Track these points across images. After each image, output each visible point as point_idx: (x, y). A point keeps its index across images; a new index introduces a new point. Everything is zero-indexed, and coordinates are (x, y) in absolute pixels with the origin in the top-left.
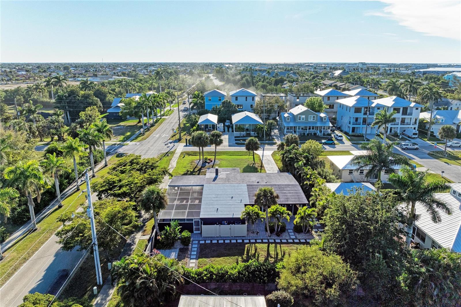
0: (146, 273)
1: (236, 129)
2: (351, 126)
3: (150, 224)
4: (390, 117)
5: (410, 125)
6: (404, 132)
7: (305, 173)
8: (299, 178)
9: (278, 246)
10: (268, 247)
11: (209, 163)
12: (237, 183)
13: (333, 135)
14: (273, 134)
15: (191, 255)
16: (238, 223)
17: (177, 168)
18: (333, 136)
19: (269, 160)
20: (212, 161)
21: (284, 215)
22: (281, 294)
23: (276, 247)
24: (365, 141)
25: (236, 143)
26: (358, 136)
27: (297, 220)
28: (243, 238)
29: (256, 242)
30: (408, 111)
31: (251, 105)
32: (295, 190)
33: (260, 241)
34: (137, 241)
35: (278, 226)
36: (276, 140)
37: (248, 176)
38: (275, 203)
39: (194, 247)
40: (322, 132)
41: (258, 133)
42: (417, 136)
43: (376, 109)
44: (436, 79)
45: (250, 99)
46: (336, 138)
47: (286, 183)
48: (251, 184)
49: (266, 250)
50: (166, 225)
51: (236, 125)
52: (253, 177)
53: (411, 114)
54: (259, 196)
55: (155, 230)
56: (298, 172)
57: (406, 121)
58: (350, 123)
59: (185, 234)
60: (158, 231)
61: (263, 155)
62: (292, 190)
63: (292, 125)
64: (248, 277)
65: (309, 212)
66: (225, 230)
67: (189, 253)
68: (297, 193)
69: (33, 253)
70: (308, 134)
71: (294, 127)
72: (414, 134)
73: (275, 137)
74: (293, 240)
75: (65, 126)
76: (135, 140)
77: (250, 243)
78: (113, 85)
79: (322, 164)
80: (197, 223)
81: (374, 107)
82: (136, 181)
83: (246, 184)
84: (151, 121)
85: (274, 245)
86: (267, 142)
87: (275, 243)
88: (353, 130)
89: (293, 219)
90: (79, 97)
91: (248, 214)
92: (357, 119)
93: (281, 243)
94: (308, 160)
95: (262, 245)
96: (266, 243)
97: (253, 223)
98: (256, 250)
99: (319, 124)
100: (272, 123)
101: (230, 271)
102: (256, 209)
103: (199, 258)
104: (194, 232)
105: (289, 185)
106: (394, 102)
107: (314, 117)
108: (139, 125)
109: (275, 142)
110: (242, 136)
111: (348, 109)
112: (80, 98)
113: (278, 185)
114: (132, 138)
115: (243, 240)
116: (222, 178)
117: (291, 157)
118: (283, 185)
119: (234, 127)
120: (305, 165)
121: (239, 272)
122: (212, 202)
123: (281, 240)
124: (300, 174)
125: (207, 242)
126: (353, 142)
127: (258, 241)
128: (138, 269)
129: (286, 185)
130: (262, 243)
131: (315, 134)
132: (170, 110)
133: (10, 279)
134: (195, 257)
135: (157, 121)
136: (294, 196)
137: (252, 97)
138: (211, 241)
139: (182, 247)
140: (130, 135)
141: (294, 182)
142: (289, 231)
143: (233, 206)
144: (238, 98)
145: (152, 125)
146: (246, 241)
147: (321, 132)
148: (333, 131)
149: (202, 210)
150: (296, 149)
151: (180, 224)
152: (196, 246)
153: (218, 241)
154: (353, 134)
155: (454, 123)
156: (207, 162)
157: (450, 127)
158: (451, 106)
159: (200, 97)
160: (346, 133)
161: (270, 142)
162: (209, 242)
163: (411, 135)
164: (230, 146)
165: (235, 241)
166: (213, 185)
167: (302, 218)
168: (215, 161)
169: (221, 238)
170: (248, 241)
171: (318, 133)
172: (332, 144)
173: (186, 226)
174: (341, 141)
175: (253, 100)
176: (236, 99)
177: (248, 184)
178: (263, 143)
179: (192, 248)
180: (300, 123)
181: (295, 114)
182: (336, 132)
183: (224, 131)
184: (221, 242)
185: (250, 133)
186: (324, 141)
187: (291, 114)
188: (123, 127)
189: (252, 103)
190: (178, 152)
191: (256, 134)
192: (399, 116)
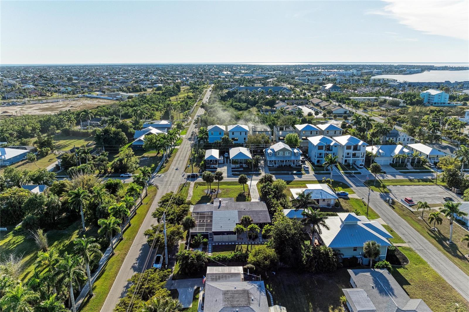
0: (192, 258)
1: (232, 162)
2: (317, 159)
3: (185, 235)
4: (334, 160)
5: (359, 157)
6: (354, 163)
7: (272, 203)
8: (269, 206)
9: (253, 245)
10: (248, 246)
11: (214, 192)
12: (232, 210)
13: (303, 166)
14: (259, 164)
15: (208, 251)
16: (232, 234)
17: (193, 197)
19: (254, 189)
20: (216, 191)
21: (257, 230)
22: (250, 265)
23: (252, 246)
24: (324, 171)
25: (233, 174)
26: (320, 166)
27: (263, 232)
28: (235, 242)
29: (242, 244)
30: (358, 148)
31: (245, 139)
32: (266, 214)
33: (244, 243)
34: (179, 244)
35: (254, 235)
36: (261, 171)
37: (239, 205)
38: (251, 224)
39: (210, 247)
41: (248, 166)
42: (363, 167)
43: (334, 147)
44: (413, 97)
45: (243, 134)
46: (304, 169)
47: (261, 210)
48: (240, 210)
49: (246, 248)
50: (195, 235)
51: (233, 160)
52: (242, 205)
53: (359, 150)
54: (242, 220)
55: (189, 238)
56: (269, 201)
57: (357, 155)
58: (315, 157)
59: (205, 240)
60: (191, 239)
61: (251, 185)
62: (263, 214)
63: (273, 159)
64: (236, 259)
65: (269, 228)
66: (226, 237)
67: (208, 250)
68: (266, 216)
70: (285, 166)
71: (275, 161)
72: (361, 165)
73: (260, 168)
74: (261, 242)
75: (109, 163)
76: (160, 172)
77: (238, 244)
78: (125, 108)
79: (284, 196)
80: (211, 234)
81: (332, 146)
82: (176, 211)
83: (237, 211)
84: (168, 151)
85: (251, 245)
86: (255, 172)
87: (252, 244)
88: (318, 161)
89: (261, 231)
90: (112, 134)
91: (237, 229)
92: (320, 154)
93: (255, 244)
94: (275, 194)
95: (245, 245)
96: (247, 244)
97: (240, 234)
98: (241, 248)
99: (293, 158)
100: (259, 158)
101: (228, 257)
102: (241, 226)
103: (213, 252)
104: (209, 239)
105: (262, 211)
106: (347, 141)
107: (289, 153)
108: (159, 156)
109: (260, 172)
110: (237, 167)
111: (314, 147)
113: (256, 211)
114: (157, 169)
115: (235, 243)
116: (224, 206)
117: (266, 191)
118: (259, 211)
119: (231, 161)
120: (273, 197)
121: (232, 257)
122: (218, 222)
123: (255, 242)
124: (270, 203)
125: (216, 244)
126: (315, 172)
127: (243, 243)
128: (188, 256)
129: (260, 211)
130: (245, 244)
131: (290, 165)
132: (180, 138)
134: (211, 252)
135: (171, 152)
136: (263, 218)
137: (245, 132)
138: (218, 244)
139: (203, 247)
140: (155, 167)
141: (266, 208)
142: (260, 238)
143: (230, 224)
144: (235, 133)
145: (169, 156)
146: (236, 243)
147: (294, 163)
148: (303, 162)
149: (213, 227)
150: (270, 185)
151: (202, 235)
152: (211, 246)
153: (222, 243)
154: (318, 164)
155: (392, 156)
156: (213, 192)
158: (399, 137)
159: (204, 131)
160: (313, 164)
161: (257, 173)
162: (217, 244)
163: (359, 166)
164: (228, 177)
165: (231, 244)
166: (218, 212)
167: (266, 231)
168: (218, 191)
169: (223, 242)
170: (237, 243)
171: (292, 165)
172: (300, 174)
173: (205, 236)
174: (307, 172)
175: (246, 135)
176: (233, 134)
177: (239, 210)
178: (252, 174)
179: (209, 247)
180: (279, 157)
181: (275, 151)
182: (306, 162)
183: (224, 163)
184: (224, 244)
185: (242, 166)
186: (295, 172)
187: (273, 150)
188: (147, 158)
189: (245, 136)
190: (192, 184)
191: (247, 166)
192: (351, 151)
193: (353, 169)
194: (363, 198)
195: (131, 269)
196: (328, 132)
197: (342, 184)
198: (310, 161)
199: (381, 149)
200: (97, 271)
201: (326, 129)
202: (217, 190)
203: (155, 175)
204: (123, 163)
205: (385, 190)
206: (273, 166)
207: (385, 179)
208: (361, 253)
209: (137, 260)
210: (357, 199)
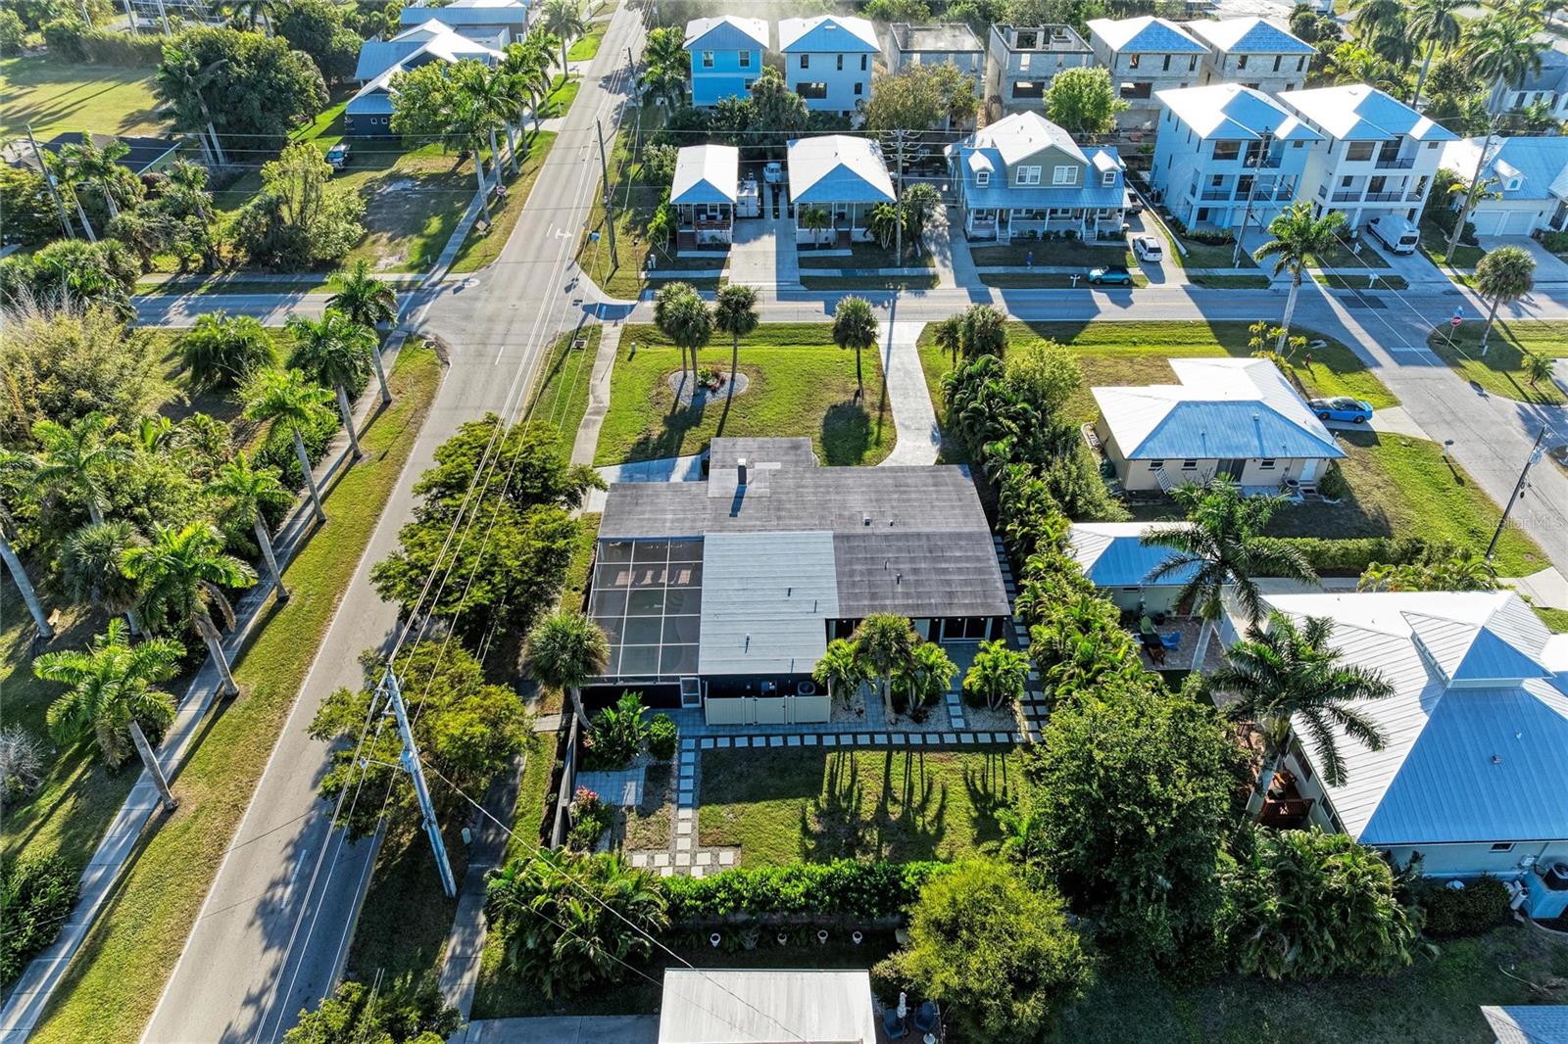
1: (801, 214)
2: (1197, 203)
5: (1398, 199)
6: (1373, 225)
7: (1010, 487)
8: (994, 504)
9: (916, 757)
10: (889, 762)
11: (714, 391)
12: (804, 528)
13: (1131, 236)
14: (927, 228)
15: (678, 791)
16: (807, 692)
17: (614, 414)
18: (1131, 244)
19: (907, 373)
20: (723, 382)
23: (909, 762)
24: (1233, 266)
25: (804, 281)
26: (1216, 241)
27: (973, 679)
28: (819, 728)
29: (855, 747)
30: (1401, 154)
31: (858, 89)
32: (978, 559)
33: (867, 740)
36: (937, 266)
37: (838, 489)
39: (686, 765)
40: (1096, 228)
41: (877, 235)
42: (1412, 247)
43: (1289, 146)
45: (852, 63)
46: (1139, 254)
47: (951, 527)
48: (845, 531)
49: (882, 773)
51: (803, 206)
52: (854, 494)
53: (1407, 164)
55: (575, 717)
57: (1386, 189)
58: (1193, 193)
59: (660, 730)
60: (585, 723)
61: (890, 347)
62: (968, 559)
63: (994, 201)
66: (769, 709)
67: (674, 782)
68: (981, 571)
69: (252, 785)
70: (1046, 236)
71: (1001, 211)
72: (1405, 241)
73: (933, 248)
74: (958, 733)
76: (462, 264)
77: (837, 748)
79: (1070, 443)
80: (691, 690)
81: (1285, 141)
83: (831, 533)
84: (504, 152)
85: (903, 755)
86: (906, 271)
87: (909, 748)
88: (1203, 214)
90: (239, 65)
92: (1218, 180)
93: (925, 748)
94: (1026, 432)
95: (871, 756)
96: (881, 747)
97: (847, 693)
98: (854, 773)
99: (1087, 200)
100: (925, 194)
103: (701, 803)
104: (684, 706)
105: (959, 536)
106: (1357, 118)
107: (1072, 172)
108: (464, 170)
109: (931, 270)
110: (822, 241)
111: (1194, 144)
112: (243, 71)
113: (928, 536)
114: (451, 249)
115: (820, 738)
116: (760, 499)
118: (942, 536)
119: (797, 208)
120: (1017, 454)
122: (731, 608)
123: (924, 735)
125: (720, 743)
126: (1195, 272)
127: (860, 740)
128: (553, 909)
129: (950, 536)
130: (873, 746)
131: (1070, 235)
132: (567, 78)
133: (217, 878)
134: (687, 798)
135: (525, 151)
136: (967, 583)
137: (860, 57)
138: (732, 740)
139: (652, 761)
140: (441, 232)
141: (978, 519)
142: (952, 708)
143: (792, 628)
144: (812, 59)
145: (510, 177)
146: (829, 741)
147: (1090, 223)
148: (1132, 217)
149: (704, 642)
150: (994, 376)
152: (691, 757)
153: (750, 739)
154: (1205, 230)
155: (1553, 196)
156: (709, 387)
157: (1519, 257)
160: (1176, 226)
161: (916, 272)
162: (727, 743)
163: (1394, 241)
164: (783, 295)
165: (797, 741)
166: (732, 537)
167: (986, 678)
168: (733, 379)
169: (759, 730)
170: (832, 741)
171: (1082, 232)
172: (1120, 284)
174: (1155, 273)
175: (864, 67)
176: (804, 64)
177: (838, 531)
178: (892, 278)
179: (680, 764)
180: (1020, 191)
181: (1009, 161)
182: (1145, 217)
183: (761, 216)
184: (759, 742)
185: (848, 233)
186: (1096, 273)
187: (993, 154)
188: (409, 185)
189: (859, 76)
190: (612, 332)
191: (870, 237)
192: (1367, 170)
193: (1370, 258)
194: (1449, 443)
195: (251, 924)
196: (1244, 59)
197: (1323, 344)
198: (1163, 211)
199: (1503, 155)
200: (61, 940)
201: (1238, 46)
202: (727, 376)
203: (441, 281)
204: (281, 220)
205: (1543, 387)
206: (993, 238)
207: (1526, 318)
208: (1528, 862)
209: (289, 859)
210: (1414, 440)
